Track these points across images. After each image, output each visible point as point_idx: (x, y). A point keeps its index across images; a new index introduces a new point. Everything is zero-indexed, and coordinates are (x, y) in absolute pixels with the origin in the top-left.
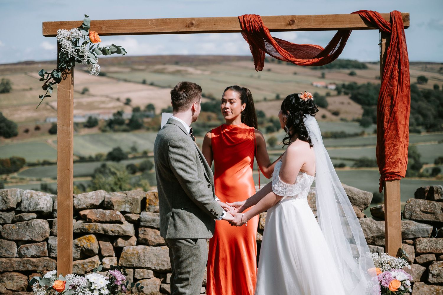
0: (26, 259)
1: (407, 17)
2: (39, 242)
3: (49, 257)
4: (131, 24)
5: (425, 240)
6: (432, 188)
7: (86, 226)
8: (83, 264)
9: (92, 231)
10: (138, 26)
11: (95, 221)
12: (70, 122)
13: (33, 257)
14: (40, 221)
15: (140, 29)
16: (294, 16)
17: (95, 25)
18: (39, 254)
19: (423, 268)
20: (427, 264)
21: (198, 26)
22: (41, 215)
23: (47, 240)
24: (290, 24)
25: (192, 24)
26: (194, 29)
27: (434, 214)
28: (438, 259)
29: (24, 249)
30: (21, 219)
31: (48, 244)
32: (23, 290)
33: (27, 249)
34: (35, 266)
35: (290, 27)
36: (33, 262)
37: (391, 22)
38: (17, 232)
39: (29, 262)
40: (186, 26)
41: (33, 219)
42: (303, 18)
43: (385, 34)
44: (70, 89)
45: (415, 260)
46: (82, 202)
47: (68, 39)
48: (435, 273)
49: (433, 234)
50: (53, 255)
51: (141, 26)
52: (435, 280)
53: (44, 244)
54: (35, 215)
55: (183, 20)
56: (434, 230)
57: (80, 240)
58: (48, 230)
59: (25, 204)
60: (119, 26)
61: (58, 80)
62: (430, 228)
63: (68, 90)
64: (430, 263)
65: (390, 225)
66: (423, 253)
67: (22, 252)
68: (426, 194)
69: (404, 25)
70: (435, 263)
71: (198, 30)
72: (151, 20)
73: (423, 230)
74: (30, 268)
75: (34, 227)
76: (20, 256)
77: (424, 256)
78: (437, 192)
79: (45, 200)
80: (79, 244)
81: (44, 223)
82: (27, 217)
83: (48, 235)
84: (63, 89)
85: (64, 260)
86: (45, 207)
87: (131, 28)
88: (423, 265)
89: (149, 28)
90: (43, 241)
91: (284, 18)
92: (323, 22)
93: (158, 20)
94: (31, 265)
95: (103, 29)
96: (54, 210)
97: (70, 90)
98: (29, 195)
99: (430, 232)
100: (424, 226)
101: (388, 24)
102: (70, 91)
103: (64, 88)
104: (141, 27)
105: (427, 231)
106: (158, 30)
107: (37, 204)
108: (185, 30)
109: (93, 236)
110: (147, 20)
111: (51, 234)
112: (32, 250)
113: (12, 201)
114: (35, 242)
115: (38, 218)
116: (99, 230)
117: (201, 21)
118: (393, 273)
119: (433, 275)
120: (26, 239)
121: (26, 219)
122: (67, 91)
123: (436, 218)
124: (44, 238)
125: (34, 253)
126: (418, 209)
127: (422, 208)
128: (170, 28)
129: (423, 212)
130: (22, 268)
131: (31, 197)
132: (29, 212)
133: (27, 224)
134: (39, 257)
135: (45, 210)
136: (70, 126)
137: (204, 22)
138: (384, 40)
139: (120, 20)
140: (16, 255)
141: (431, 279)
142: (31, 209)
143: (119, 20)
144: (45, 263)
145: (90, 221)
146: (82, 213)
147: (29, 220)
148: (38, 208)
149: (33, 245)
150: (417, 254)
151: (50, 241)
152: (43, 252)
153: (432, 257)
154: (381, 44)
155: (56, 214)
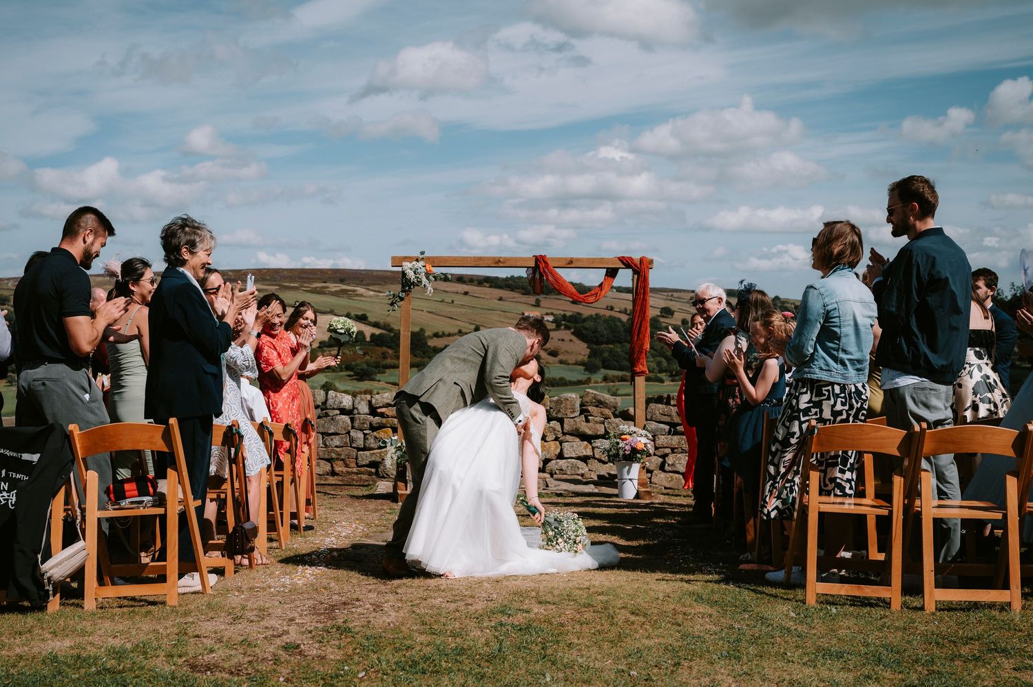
0: (330, 448)
1: (651, 262)
2: (342, 434)
3: (351, 447)
5: (663, 437)
6: (669, 395)
7: (384, 420)
8: (380, 453)
9: (388, 425)
10: (461, 261)
11: (392, 417)
13: (336, 447)
14: (343, 416)
16: (572, 258)
17: (429, 259)
18: (342, 444)
19: (661, 460)
20: (664, 456)
21: (504, 262)
22: (343, 411)
23: (349, 433)
24: (569, 264)
25: (500, 261)
26: (501, 265)
27: (670, 416)
28: (673, 452)
29: (329, 440)
30: (327, 415)
31: (350, 436)
32: (328, 474)
33: (332, 440)
34: (338, 455)
35: (570, 266)
36: (337, 451)
37: (640, 264)
38: (323, 426)
39: (333, 451)
40: (495, 263)
41: (337, 415)
42: (578, 260)
43: (635, 272)
45: (654, 453)
46: (379, 402)
47: (411, 269)
48: (670, 463)
49: (669, 433)
50: (354, 445)
52: (670, 469)
53: (346, 436)
54: (338, 412)
55: (493, 259)
56: (670, 430)
57: (379, 433)
58: (350, 425)
59: (330, 402)
61: (402, 299)
62: (667, 427)
64: (667, 455)
65: (638, 408)
66: (661, 448)
67: (328, 443)
68: (665, 401)
69: (650, 267)
70: (671, 455)
71: (504, 265)
72: (470, 257)
73: (661, 429)
74: (334, 456)
75: (338, 422)
76: (326, 446)
77: (662, 450)
78: (673, 399)
79: (348, 399)
80: (377, 435)
82: (331, 413)
83: (350, 428)
86: (347, 405)
88: (660, 457)
90: (346, 433)
91: (566, 259)
92: (593, 263)
93: (475, 258)
95: (436, 262)
96: (354, 408)
99: (667, 431)
100: (662, 426)
101: (639, 266)
102: (409, 308)
103: (406, 304)
104: (463, 262)
105: (665, 430)
106: (475, 264)
107: (341, 403)
108: (494, 265)
109: (390, 429)
110: (468, 257)
111: (353, 427)
112: (336, 441)
113: (319, 399)
114: (339, 434)
115: (340, 414)
116: (395, 425)
117: (506, 260)
118: (639, 439)
119: (669, 465)
120: (331, 432)
121: (331, 414)
123: (671, 419)
124: (347, 431)
126: (658, 412)
127: (661, 412)
128: (483, 264)
129: (662, 414)
130: (326, 456)
131: (336, 396)
132: (334, 409)
133: (332, 419)
134: (342, 447)
135: (347, 407)
137: (508, 260)
138: (636, 276)
140: (321, 445)
141: (667, 468)
142: (335, 407)
144: (347, 452)
145: (388, 417)
146: (379, 410)
147: (334, 416)
149: (337, 437)
150: (656, 448)
151: (351, 434)
152: (346, 443)
153: (668, 451)
154: (633, 280)
155: (356, 411)
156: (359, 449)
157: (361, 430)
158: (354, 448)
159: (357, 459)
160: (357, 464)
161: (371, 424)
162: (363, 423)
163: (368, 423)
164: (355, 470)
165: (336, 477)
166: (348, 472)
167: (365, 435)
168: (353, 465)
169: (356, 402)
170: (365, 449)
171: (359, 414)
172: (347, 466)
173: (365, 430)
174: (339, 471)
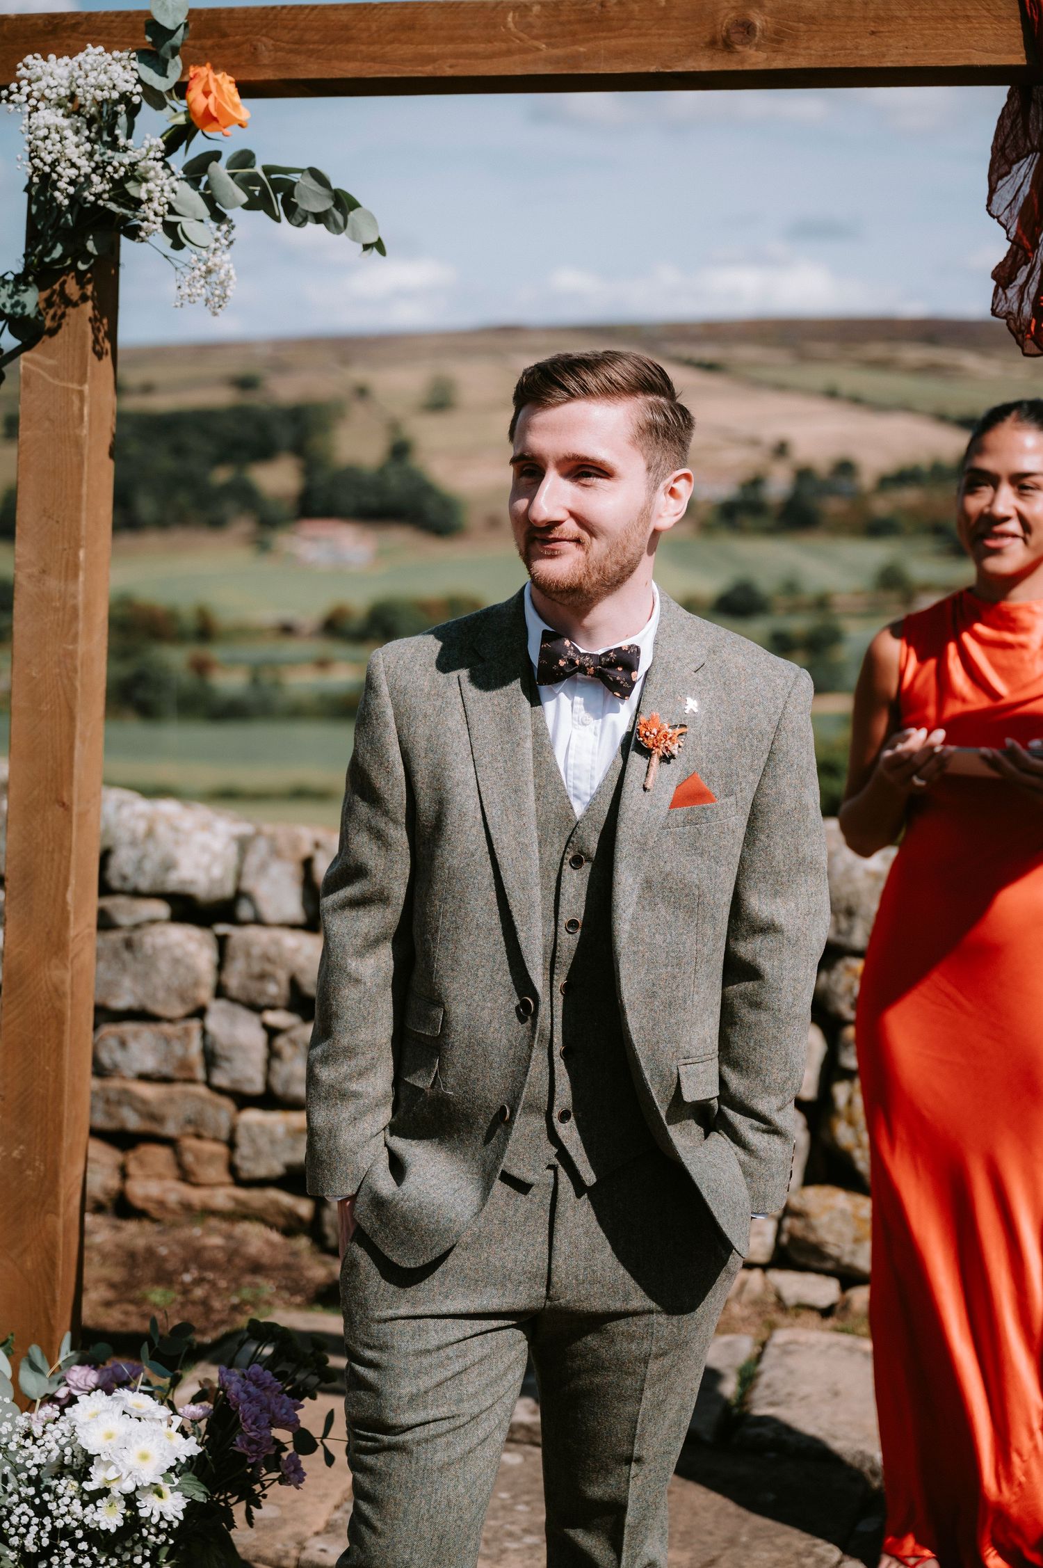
0: (117, 1083)
2: (171, 1021)
3: (207, 1084)
4: (411, 28)
10: (451, 40)
12: (76, 555)
13: (144, 1077)
15: (458, 56)
17: (224, 35)
18: (167, 1070)
21: (777, 38)
22: (186, 908)
23: (200, 1012)
25: (747, 28)
26: (756, 59)
29: (113, 1043)
30: (105, 922)
31: (204, 1033)
33: (123, 1044)
34: (152, 1117)
36: (144, 1102)
39: (126, 1098)
40: (712, 44)
41: (153, 921)
44: (82, 381)
51: (466, 39)
53: (187, 1033)
54: (161, 909)
55: (697, 9)
58: (209, 978)
59: (122, 860)
60: (349, 40)
61: (31, 335)
63: (75, 386)
67: (106, 1056)
71: (779, 63)
74: (133, 1121)
75: (150, 961)
79: (204, 848)
81: (192, 947)
82: (127, 913)
83: (205, 994)
84: (51, 380)
85: (29, 1264)
87: (407, 50)
89: (509, 53)
90: (190, 1016)
94: (136, 1110)
95: (266, 57)
96: (241, 894)
97: (86, 388)
98: (141, 827)
102: (81, 393)
103: (55, 372)
104: (465, 47)
106: (557, 61)
107: (169, 865)
108: (703, 64)
111: (220, 991)
112: (143, 1051)
114: (154, 1020)
117: (797, 14)
120: (122, 1004)
121: (125, 921)
122: (68, 389)
124: (189, 1008)
125: (149, 1063)
128: (620, 55)
130: (101, 1119)
131: (150, 833)
132: (137, 894)
133: (129, 944)
134: (165, 1080)
135: (202, 889)
136: (76, 576)
137: (811, 20)
139: (355, 6)
142: (144, 884)
143: (346, 7)
144: (189, 1109)
147: (137, 926)
148: (173, 881)
149: (147, 1032)
151: (212, 1022)
152: (185, 1065)
155: (245, 911)
156: (243, 1101)
157: (256, 1008)
158: (220, 1091)
159: (232, 1144)
160: (233, 1169)
161: (294, 984)
162: (263, 977)
163: (283, 976)
164: (223, 1197)
165: (131, 1227)
166: (187, 1207)
167: (272, 1032)
168: (216, 1172)
169: (253, 860)
170: (270, 1100)
171: (258, 921)
172: (185, 1176)
173: (273, 1008)
174: (148, 1199)
